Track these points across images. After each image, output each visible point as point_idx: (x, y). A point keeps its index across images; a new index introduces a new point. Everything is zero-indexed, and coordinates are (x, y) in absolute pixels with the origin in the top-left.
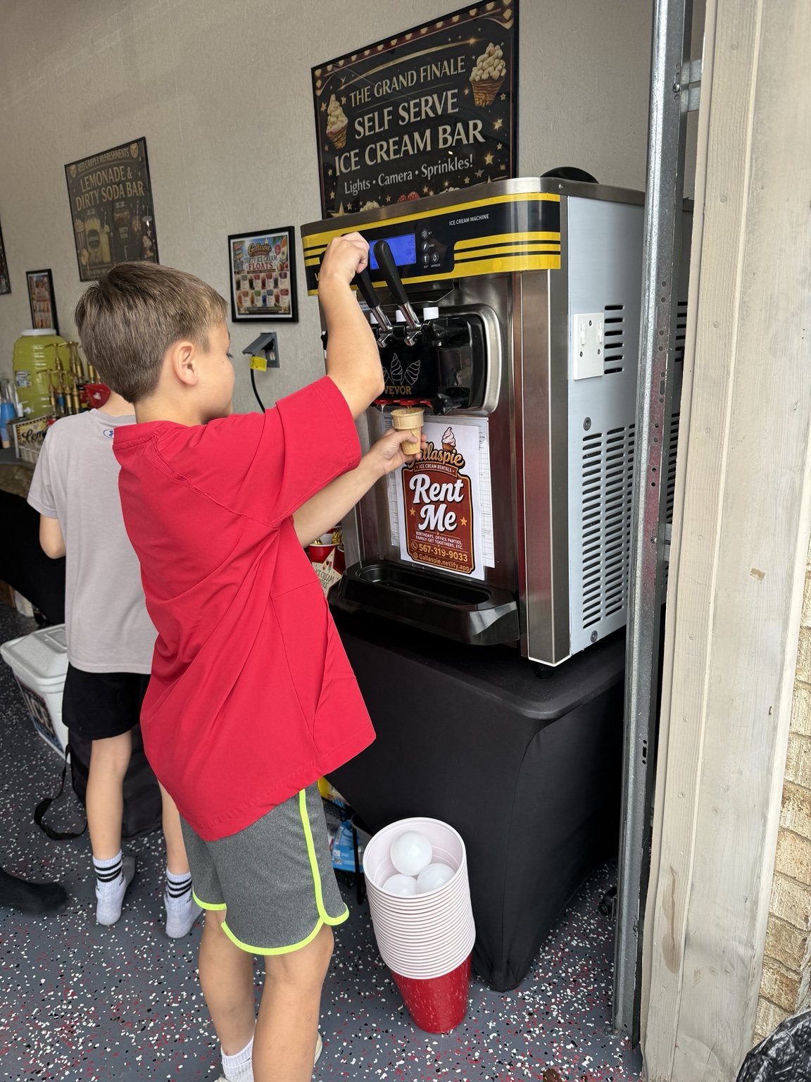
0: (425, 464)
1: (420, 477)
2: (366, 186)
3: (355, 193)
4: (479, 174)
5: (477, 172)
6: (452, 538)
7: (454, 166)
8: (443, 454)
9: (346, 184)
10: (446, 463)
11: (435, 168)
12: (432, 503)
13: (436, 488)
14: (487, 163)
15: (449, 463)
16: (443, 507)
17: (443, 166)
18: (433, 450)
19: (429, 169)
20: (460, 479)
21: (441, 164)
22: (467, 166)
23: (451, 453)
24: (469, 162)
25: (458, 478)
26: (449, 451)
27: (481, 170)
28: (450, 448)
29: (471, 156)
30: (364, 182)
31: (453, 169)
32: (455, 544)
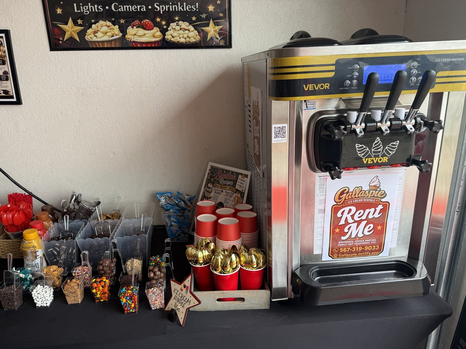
0: (353, 200)
1: (347, 209)
2: (98, 9)
3: (86, 13)
4: (204, 16)
5: (202, 15)
6: (368, 239)
7: (183, 8)
8: (369, 192)
9: (75, 5)
10: (371, 197)
11: (167, 7)
12: (355, 222)
13: (360, 213)
14: (209, 11)
15: (374, 196)
16: (364, 223)
17: (174, 6)
18: (361, 191)
19: (161, 7)
20: (381, 204)
21: (172, 5)
22: (194, 9)
23: (376, 190)
24: (196, 7)
25: (380, 204)
26: (374, 190)
27: (205, 14)
28: (376, 188)
29: (197, 4)
30: (96, 6)
31: (182, 10)
32: (370, 242)
